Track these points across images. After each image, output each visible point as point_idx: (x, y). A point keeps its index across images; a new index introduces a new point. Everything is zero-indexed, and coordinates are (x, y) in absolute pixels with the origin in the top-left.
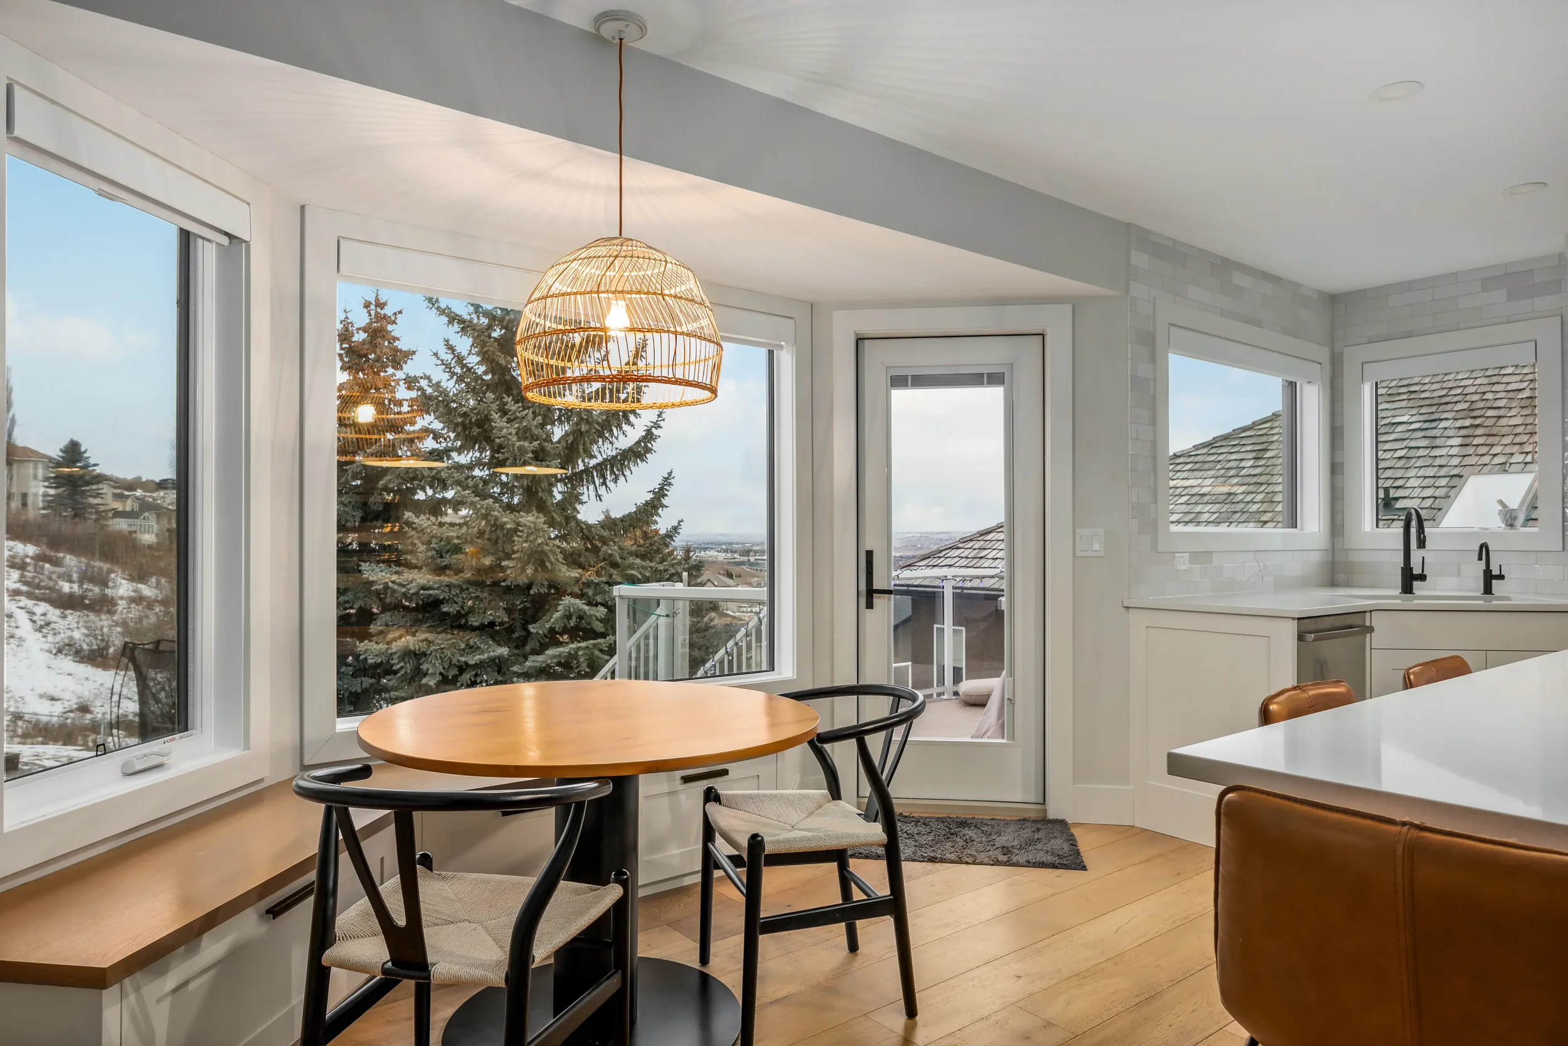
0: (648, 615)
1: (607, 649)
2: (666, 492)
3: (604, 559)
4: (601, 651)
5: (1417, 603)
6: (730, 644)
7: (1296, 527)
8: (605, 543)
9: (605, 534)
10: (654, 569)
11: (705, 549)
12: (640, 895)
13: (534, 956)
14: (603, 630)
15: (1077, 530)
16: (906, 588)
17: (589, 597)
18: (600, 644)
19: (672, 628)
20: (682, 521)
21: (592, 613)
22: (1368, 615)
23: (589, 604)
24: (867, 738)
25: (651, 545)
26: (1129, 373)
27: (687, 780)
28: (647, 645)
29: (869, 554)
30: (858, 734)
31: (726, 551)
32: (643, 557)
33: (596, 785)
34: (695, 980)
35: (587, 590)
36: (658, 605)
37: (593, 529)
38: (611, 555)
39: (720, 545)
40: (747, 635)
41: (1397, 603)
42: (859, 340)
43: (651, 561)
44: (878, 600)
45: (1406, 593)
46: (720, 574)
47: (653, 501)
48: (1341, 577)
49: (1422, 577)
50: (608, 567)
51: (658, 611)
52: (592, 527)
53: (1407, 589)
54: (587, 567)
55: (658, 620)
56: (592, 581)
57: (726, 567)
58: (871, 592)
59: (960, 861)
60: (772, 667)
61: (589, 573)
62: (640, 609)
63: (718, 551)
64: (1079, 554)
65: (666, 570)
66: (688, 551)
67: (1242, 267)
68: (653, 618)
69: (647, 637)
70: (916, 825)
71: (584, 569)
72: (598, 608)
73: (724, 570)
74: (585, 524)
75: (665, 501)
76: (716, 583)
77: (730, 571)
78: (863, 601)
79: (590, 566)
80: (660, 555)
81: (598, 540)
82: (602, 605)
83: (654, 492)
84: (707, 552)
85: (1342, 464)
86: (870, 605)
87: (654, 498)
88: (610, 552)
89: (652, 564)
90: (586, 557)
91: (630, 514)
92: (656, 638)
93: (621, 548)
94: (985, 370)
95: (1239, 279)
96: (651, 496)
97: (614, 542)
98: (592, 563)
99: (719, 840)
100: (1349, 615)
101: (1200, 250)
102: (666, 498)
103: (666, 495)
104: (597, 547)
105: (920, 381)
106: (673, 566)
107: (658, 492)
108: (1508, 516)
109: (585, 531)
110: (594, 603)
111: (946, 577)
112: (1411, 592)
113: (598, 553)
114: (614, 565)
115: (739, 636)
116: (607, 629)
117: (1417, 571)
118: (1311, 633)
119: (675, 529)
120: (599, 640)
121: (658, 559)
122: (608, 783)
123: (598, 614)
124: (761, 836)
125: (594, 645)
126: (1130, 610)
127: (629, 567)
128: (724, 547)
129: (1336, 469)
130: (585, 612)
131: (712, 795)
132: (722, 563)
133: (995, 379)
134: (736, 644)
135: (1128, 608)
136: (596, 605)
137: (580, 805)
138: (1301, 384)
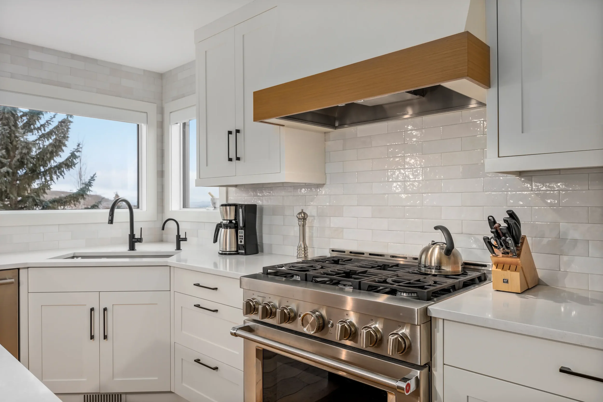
49: (140, 240)
138: (141, 126)
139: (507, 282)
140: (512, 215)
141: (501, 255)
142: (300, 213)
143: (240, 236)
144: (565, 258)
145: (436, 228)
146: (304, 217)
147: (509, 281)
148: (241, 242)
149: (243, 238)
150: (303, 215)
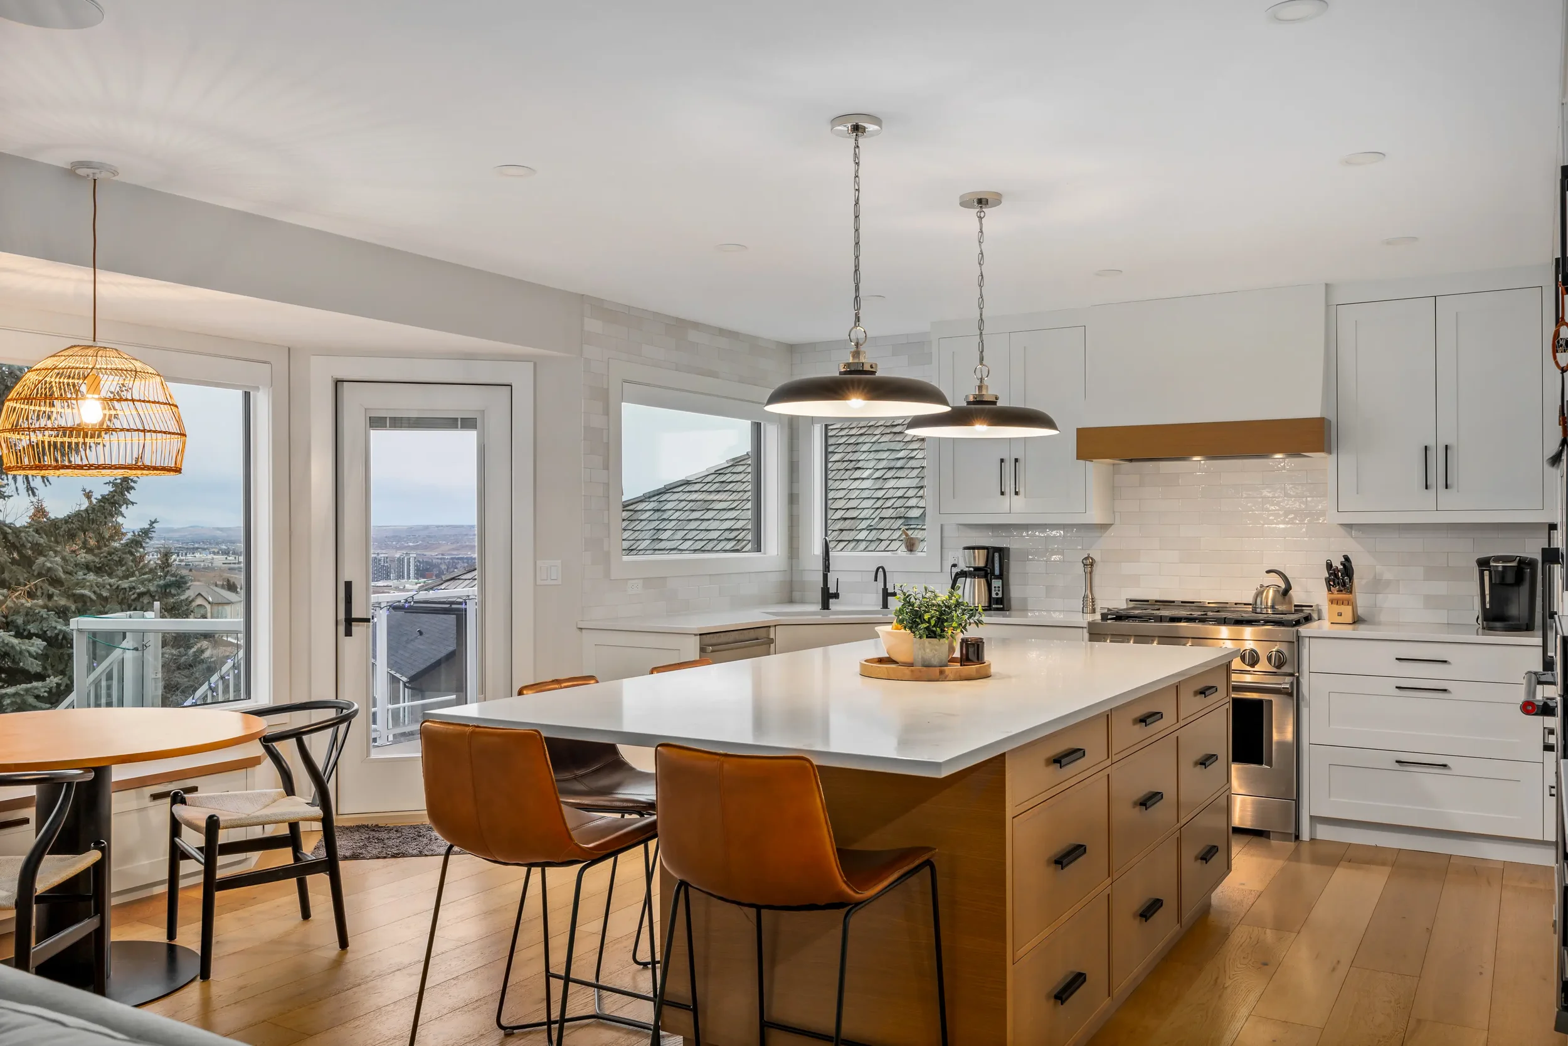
0: (111, 648)
1: (46, 694)
2: (132, 484)
3: (40, 575)
4: (37, 697)
5: (833, 618)
6: (215, 678)
7: (760, 551)
8: (41, 553)
9: (42, 540)
10: (114, 587)
11: (194, 550)
12: (113, 904)
13: (36, 889)
14: (39, 669)
15: (537, 562)
16: (447, 606)
17: (17, 627)
18: (36, 688)
19: (141, 664)
20: (156, 521)
21: (23, 647)
22: (772, 629)
23: (19, 635)
24: (305, 738)
25: (110, 554)
26: (583, 425)
27: (156, 797)
28: (109, 687)
29: (348, 585)
30: (298, 735)
31: (226, 553)
32: (99, 570)
33: (81, 772)
34: (163, 953)
35: (15, 617)
36: (124, 637)
37: (23, 534)
38: (49, 569)
39: (217, 544)
40: (235, 667)
41: (818, 618)
42: (338, 383)
43: (110, 575)
44: (356, 628)
45: (824, 609)
46: (216, 585)
47: (114, 496)
48: (797, 595)
49: (836, 596)
50: (46, 586)
51: (124, 644)
52: (20, 531)
53: (825, 606)
54: (13, 586)
55: (125, 654)
56: (23, 604)
57: (227, 575)
58: (349, 621)
59: (421, 854)
60: (248, 696)
61: (17, 594)
62: (103, 642)
63: (214, 553)
64: (539, 582)
65: (132, 588)
66: (166, 555)
67: (696, 325)
68: (117, 653)
69: (109, 677)
70: (389, 833)
71: (9, 588)
72: (32, 641)
73: (223, 579)
74: (10, 527)
75: (130, 496)
76: (210, 599)
77: (232, 580)
78: (342, 629)
79: (19, 584)
80: (124, 568)
81: (31, 548)
82: (38, 636)
83: (115, 484)
84: (197, 555)
85: (798, 495)
86: (348, 633)
87: (115, 491)
88: (48, 565)
89: (112, 581)
90: (11, 571)
91: (78, 514)
92: (121, 680)
93: (64, 559)
94: (459, 416)
95: (693, 336)
96: (110, 488)
97: (56, 552)
98: (22, 580)
99: (185, 829)
100: (752, 630)
101: (655, 314)
102: (132, 492)
103: (133, 488)
104: (29, 557)
105: (397, 423)
106: (142, 583)
107: (121, 484)
108: (908, 544)
109: (10, 537)
110: (25, 633)
111: (468, 596)
112: (828, 608)
113: (31, 567)
114: (55, 582)
115: (225, 669)
116: (45, 668)
117: (832, 590)
118: (711, 646)
119: (146, 533)
120: (35, 684)
121: (120, 573)
122: (90, 772)
123: (32, 649)
124: (217, 817)
125: (27, 690)
126: (583, 631)
127: (77, 584)
128: (224, 547)
129: (793, 499)
130: (13, 647)
131: (179, 798)
132: (220, 569)
133: (468, 423)
134: (222, 678)
135: (581, 629)
136: (30, 636)
137: (70, 785)
138: (765, 425)
139: (1341, 615)
140: (1347, 558)
141: (1336, 592)
142: (1086, 559)
143: (995, 587)
144: (1380, 596)
145: (1268, 572)
146: (1092, 563)
147: (1343, 614)
148: (997, 594)
149: (1001, 589)
150: (1090, 560)
